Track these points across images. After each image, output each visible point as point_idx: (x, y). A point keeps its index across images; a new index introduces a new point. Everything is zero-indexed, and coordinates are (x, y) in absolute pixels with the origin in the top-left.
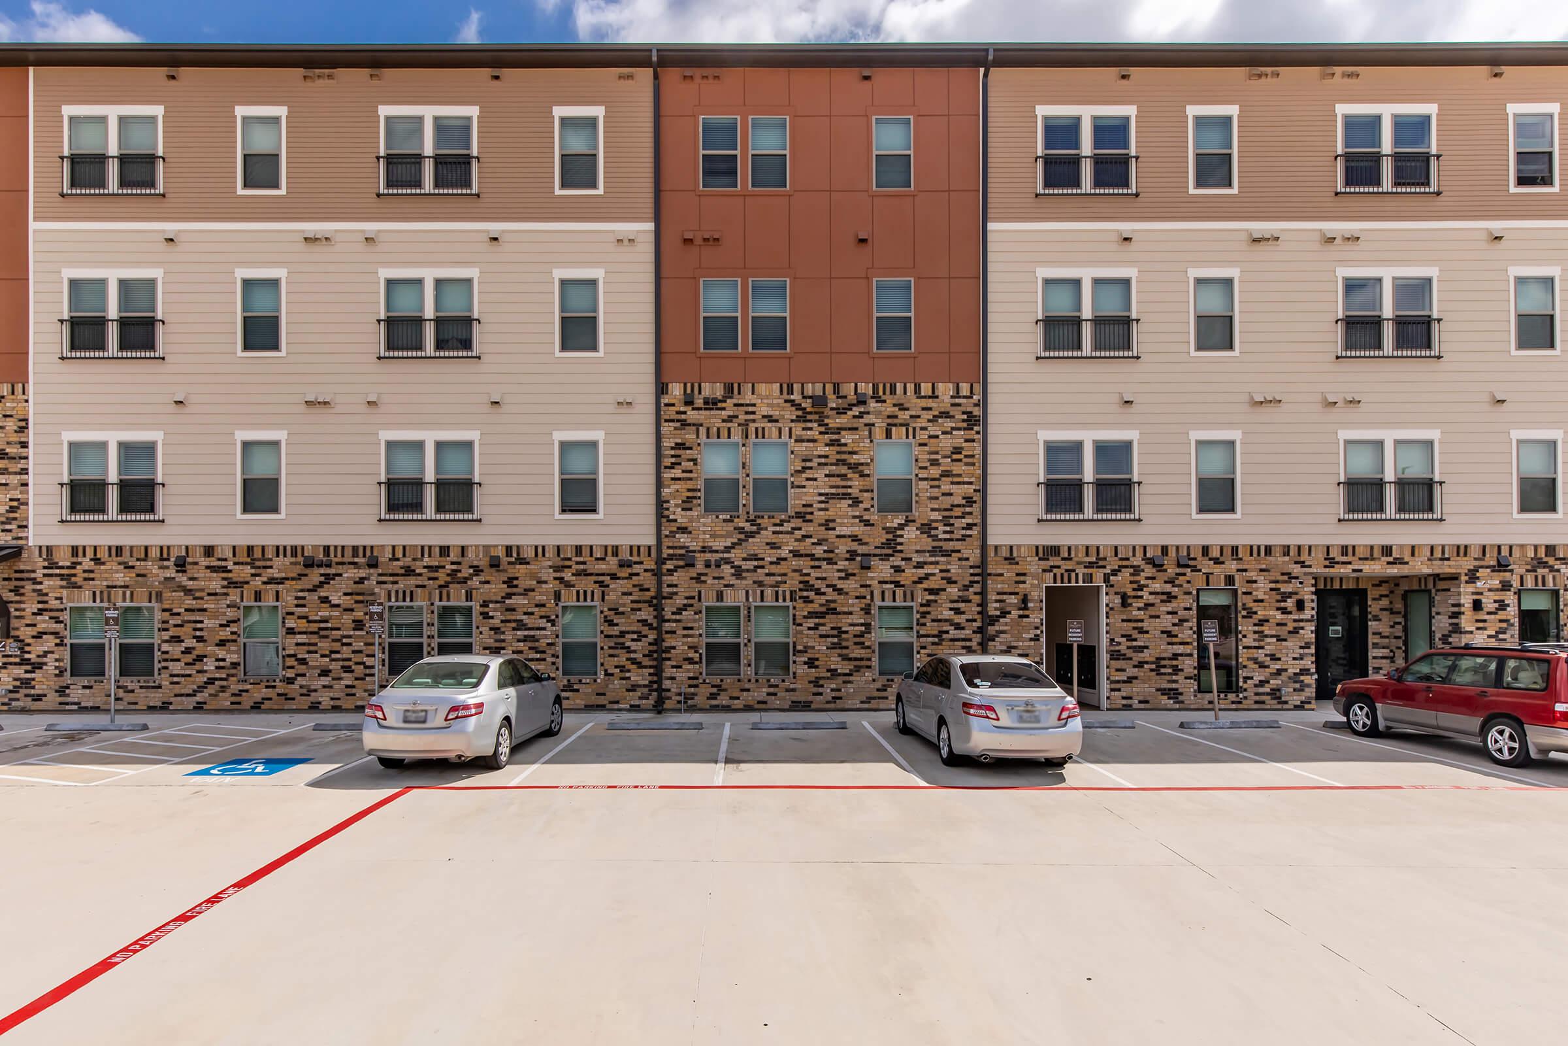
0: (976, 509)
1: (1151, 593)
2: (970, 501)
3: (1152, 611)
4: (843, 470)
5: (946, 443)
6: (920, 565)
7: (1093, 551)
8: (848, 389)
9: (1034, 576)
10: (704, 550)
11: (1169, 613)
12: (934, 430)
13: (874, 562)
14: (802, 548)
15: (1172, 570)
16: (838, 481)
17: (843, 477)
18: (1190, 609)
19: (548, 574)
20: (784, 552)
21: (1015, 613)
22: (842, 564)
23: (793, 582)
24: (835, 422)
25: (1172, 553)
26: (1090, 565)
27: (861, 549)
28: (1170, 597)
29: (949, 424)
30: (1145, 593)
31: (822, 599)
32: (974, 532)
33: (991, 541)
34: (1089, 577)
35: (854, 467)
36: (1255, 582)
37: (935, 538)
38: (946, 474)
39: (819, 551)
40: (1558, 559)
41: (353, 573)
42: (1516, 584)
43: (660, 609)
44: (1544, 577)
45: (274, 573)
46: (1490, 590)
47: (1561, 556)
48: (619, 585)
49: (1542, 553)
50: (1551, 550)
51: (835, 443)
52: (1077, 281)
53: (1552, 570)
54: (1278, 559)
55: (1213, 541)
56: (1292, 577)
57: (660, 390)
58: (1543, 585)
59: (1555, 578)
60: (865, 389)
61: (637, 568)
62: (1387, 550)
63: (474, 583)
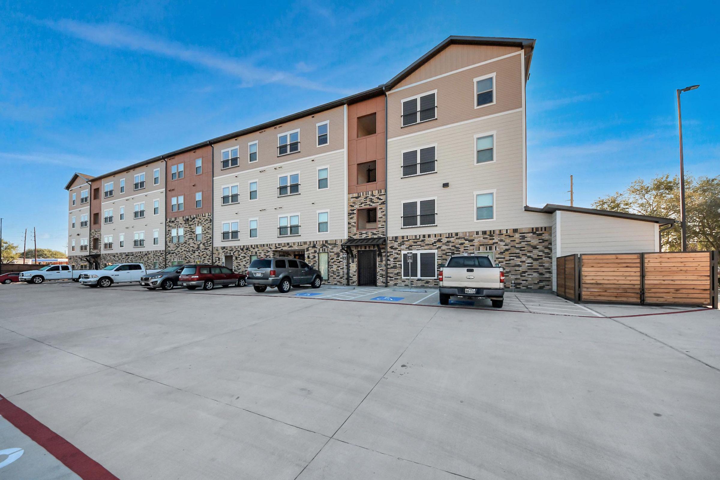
0: (211, 239)
1: (242, 256)
2: (210, 238)
3: (241, 260)
4: (191, 233)
5: (207, 226)
6: (203, 252)
7: (231, 247)
8: (192, 217)
9: (221, 253)
10: (172, 250)
11: (245, 261)
12: (205, 223)
13: (196, 252)
14: (186, 249)
15: (245, 251)
16: (190, 235)
17: (191, 234)
18: (248, 260)
19: (152, 256)
20: (183, 250)
21: (218, 261)
23: (184, 256)
24: (190, 223)
25: (245, 247)
26: (230, 251)
27: (194, 249)
28: (245, 257)
29: (207, 222)
30: (240, 256)
31: (188, 260)
32: (211, 244)
33: (214, 246)
34: (230, 253)
35: (193, 232)
36: (261, 253)
37: (205, 246)
38: (207, 232)
39: (187, 250)
40: (328, 244)
41: (131, 257)
42: (318, 251)
43: (166, 262)
44: (325, 249)
45: (123, 257)
46: (312, 253)
47: (329, 243)
48: (161, 258)
49: (324, 243)
50: (326, 242)
51: (190, 228)
52: (229, 187)
53: (327, 247)
54: (266, 247)
55: (253, 244)
56: (268, 252)
57: (166, 220)
58: (325, 251)
59: (327, 249)
60: (195, 216)
61: (163, 255)
62: (288, 244)
63: (144, 258)
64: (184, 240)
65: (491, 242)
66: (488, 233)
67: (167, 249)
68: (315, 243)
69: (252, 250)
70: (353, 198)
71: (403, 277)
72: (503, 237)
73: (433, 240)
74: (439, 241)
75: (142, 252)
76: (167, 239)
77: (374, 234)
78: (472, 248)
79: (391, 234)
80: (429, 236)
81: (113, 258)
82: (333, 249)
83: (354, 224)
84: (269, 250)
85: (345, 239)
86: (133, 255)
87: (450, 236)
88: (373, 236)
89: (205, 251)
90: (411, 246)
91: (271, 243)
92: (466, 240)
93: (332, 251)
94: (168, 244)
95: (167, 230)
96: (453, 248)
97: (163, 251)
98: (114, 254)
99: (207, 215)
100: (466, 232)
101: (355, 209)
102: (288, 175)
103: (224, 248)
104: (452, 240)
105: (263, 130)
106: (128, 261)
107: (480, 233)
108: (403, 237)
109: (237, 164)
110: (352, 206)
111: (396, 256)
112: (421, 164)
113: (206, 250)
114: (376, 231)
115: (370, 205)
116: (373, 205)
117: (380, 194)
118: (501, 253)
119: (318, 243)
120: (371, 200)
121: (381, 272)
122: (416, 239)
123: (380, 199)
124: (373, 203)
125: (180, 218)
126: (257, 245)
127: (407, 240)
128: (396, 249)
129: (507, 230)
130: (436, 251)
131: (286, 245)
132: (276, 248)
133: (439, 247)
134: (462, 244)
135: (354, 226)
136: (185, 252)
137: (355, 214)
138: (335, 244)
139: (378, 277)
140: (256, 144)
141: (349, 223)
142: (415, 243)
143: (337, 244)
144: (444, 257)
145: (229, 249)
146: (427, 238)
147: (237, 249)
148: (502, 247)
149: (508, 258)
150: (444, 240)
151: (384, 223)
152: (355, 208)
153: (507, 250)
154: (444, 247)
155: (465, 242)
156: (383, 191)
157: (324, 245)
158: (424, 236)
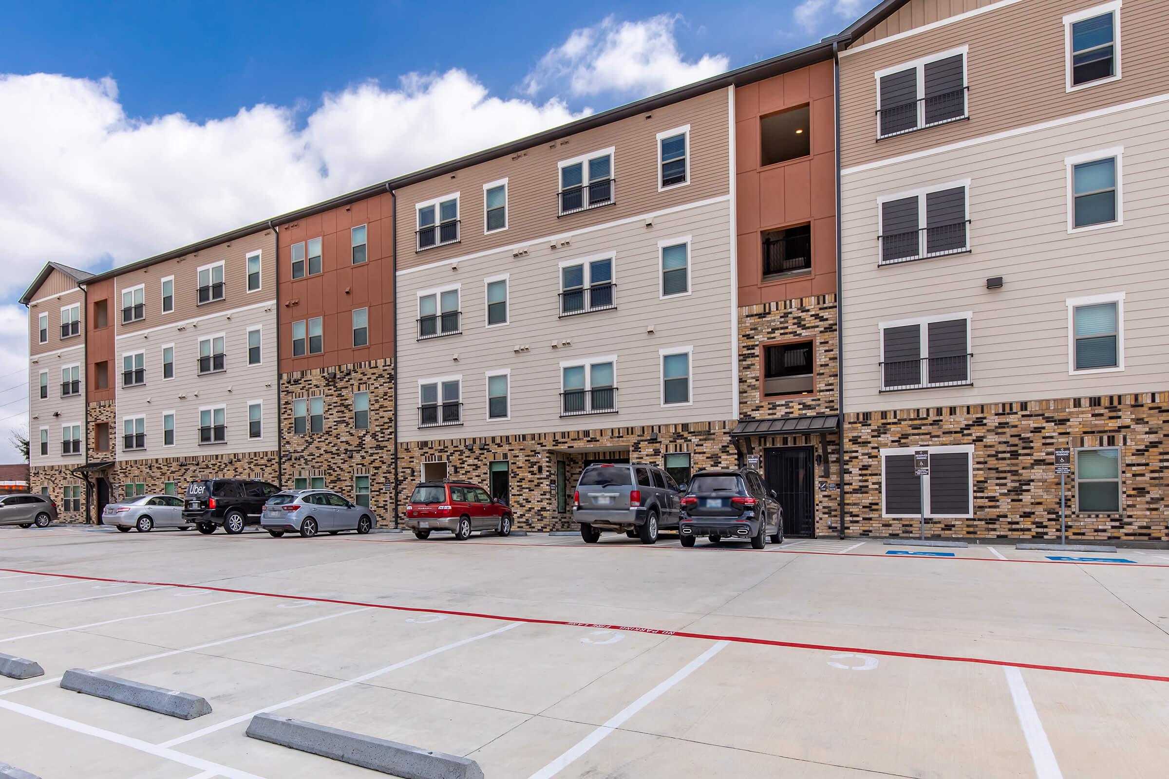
0: (393, 424)
1: (468, 465)
2: (390, 420)
3: (469, 475)
4: (343, 409)
5: (381, 390)
6: (372, 455)
7: (442, 443)
8: (344, 368)
9: (418, 458)
10: (295, 451)
11: (477, 476)
12: (377, 385)
13: (355, 454)
14: (329, 448)
15: (478, 452)
16: (340, 414)
17: (343, 412)
18: (486, 473)
19: (246, 466)
20: (322, 452)
21: (410, 478)
22: (343, 456)
23: (325, 466)
24: (340, 384)
25: (478, 442)
26: (441, 451)
27: (350, 448)
28: (477, 467)
29: (382, 380)
30: (465, 465)
31: (335, 474)
32: (392, 436)
33: (399, 440)
34: (440, 458)
35: (346, 407)
36: (518, 456)
37: (377, 440)
38: (381, 407)
39: (334, 450)
40: (689, 433)
41: (193, 468)
42: (663, 451)
43: (280, 481)
44: (681, 445)
45: (172, 469)
46: (647, 455)
47: (692, 430)
48: (268, 470)
49: (680, 430)
50: (685, 426)
51: (340, 395)
52: (434, 295)
53: (686, 440)
54: (529, 442)
55: (497, 434)
56: (536, 453)
57: (280, 377)
58: (681, 451)
59: (687, 445)
60: (350, 366)
61: (273, 462)
62: (587, 433)
63: (225, 471)
64: (325, 426)
65: (1113, 424)
66: (1105, 402)
67: (283, 449)
68: (656, 430)
69: (494, 448)
70: (752, 316)
71: (885, 516)
72: (1144, 413)
73: (962, 419)
74: (979, 422)
75: (220, 457)
76: (282, 424)
77: (806, 407)
78: (1062, 440)
79: (852, 407)
80: (952, 410)
81: (148, 470)
82: (702, 445)
83: (753, 382)
84: (538, 448)
85: (733, 421)
86: (198, 465)
87: (1007, 409)
88: (804, 412)
89: (378, 453)
90: (905, 436)
91: (542, 431)
92: (1049, 420)
93: (699, 449)
94: (286, 435)
95: (283, 402)
96: (1015, 440)
97: (272, 453)
98: (150, 462)
99: (381, 363)
100: (1048, 401)
101: (757, 345)
102: (586, 262)
103: (425, 444)
104: (1012, 419)
105: (519, 153)
106: (185, 480)
107: (1085, 403)
108: (884, 414)
109: (455, 237)
110: (748, 337)
111: (866, 461)
112: (928, 230)
113: (380, 451)
114: (813, 400)
115: (794, 333)
116: (805, 333)
117: (821, 306)
118: (1139, 452)
119: (663, 430)
120: (799, 322)
121: (826, 502)
122: (918, 418)
123: (822, 319)
124: (804, 327)
125: (314, 371)
126: (507, 438)
127: (895, 420)
128: (866, 443)
129: (1153, 395)
130: (970, 449)
131: (581, 436)
132: (557, 443)
133: (979, 439)
134: (1037, 430)
135: (754, 387)
136: (326, 456)
137: (757, 356)
138: (707, 433)
139: (818, 515)
140: (502, 188)
141: (741, 381)
142: (915, 428)
143: (712, 431)
144: (993, 462)
145: (437, 447)
146: (945, 416)
147: (457, 447)
148: (1140, 437)
149: (1156, 465)
150: (992, 421)
151: (832, 380)
152: (757, 343)
153: (1154, 445)
154: (991, 439)
155: (1045, 425)
156: (829, 300)
157: (680, 436)
158: (939, 411)
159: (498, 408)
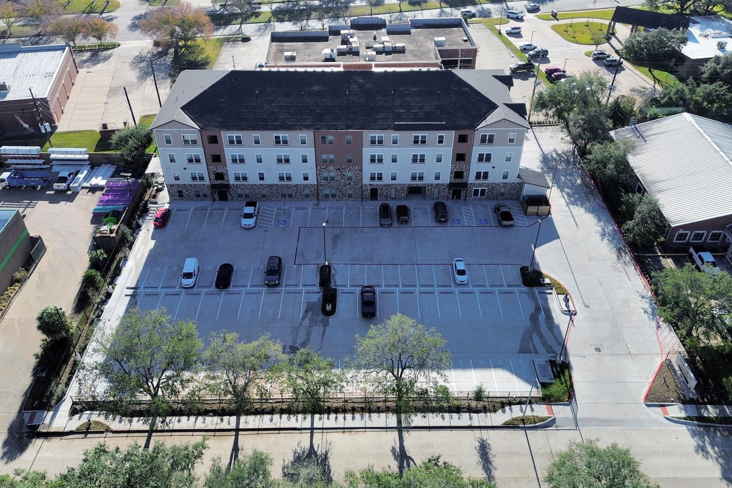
1: (385, 189)
2: (360, 179)
4: (343, 176)
8: (343, 167)
9: (369, 187)
10: (324, 184)
13: (347, 186)
19: (302, 187)
20: (335, 185)
21: (366, 191)
22: (343, 186)
25: (388, 185)
27: (345, 184)
28: (387, 189)
29: (357, 171)
30: (383, 189)
31: (340, 190)
32: (361, 183)
33: (363, 184)
36: (398, 188)
37: (355, 183)
38: (357, 176)
39: (339, 184)
41: (275, 187)
42: (433, 188)
43: (318, 191)
45: (264, 187)
46: (430, 188)
48: (312, 188)
51: (341, 173)
52: (375, 155)
55: (393, 183)
57: (317, 167)
60: (346, 167)
63: (292, 188)
64: (336, 179)
65: (506, 186)
67: (319, 184)
68: (432, 184)
69: (392, 186)
70: (453, 166)
71: (473, 197)
72: (509, 185)
74: (488, 185)
75: (289, 185)
76: (318, 178)
78: (499, 188)
79: (469, 182)
80: (485, 183)
83: (453, 177)
84: (404, 186)
85: (448, 183)
86: (278, 186)
88: (461, 182)
89: (355, 186)
90: (477, 186)
91: (405, 183)
93: (441, 187)
94: (320, 181)
95: (318, 173)
96: (493, 188)
97: (314, 184)
98: (251, 185)
99: (356, 167)
100: (498, 183)
102: (419, 154)
103: (371, 184)
104: (493, 185)
107: (503, 183)
108: (474, 183)
109: (382, 144)
110: (452, 170)
111: (471, 190)
112: (485, 158)
114: (463, 180)
115: (461, 170)
116: (463, 170)
117: (466, 167)
118: (508, 189)
119: (434, 184)
122: (480, 184)
125: (331, 167)
126: (396, 184)
128: (471, 187)
129: (511, 183)
130: (486, 188)
131: (415, 184)
132: (409, 185)
136: (337, 186)
137: (454, 173)
138: (443, 185)
139: (462, 197)
140: (398, 136)
141: (450, 177)
144: (489, 190)
145: (375, 185)
147: (381, 185)
148: (509, 187)
149: (510, 191)
150: (490, 185)
151: (467, 178)
155: (497, 186)
157: (437, 185)
158: (483, 183)
159: (394, 178)
